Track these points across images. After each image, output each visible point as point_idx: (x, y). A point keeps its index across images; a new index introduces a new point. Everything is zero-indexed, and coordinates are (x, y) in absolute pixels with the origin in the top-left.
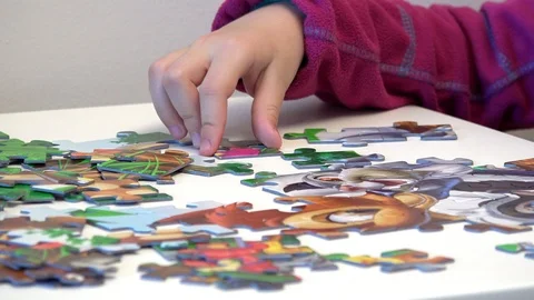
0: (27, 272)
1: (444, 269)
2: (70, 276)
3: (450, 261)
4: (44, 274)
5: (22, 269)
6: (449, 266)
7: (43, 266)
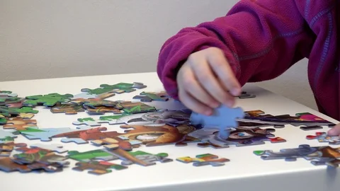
0: (28, 166)
1: (224, 165)
2: (50, 167)
3: (227, 160)
4: (37, 166)
5: (25, 164)
6: (226, 163)
7: (35, 162)
